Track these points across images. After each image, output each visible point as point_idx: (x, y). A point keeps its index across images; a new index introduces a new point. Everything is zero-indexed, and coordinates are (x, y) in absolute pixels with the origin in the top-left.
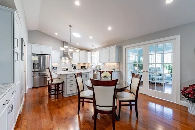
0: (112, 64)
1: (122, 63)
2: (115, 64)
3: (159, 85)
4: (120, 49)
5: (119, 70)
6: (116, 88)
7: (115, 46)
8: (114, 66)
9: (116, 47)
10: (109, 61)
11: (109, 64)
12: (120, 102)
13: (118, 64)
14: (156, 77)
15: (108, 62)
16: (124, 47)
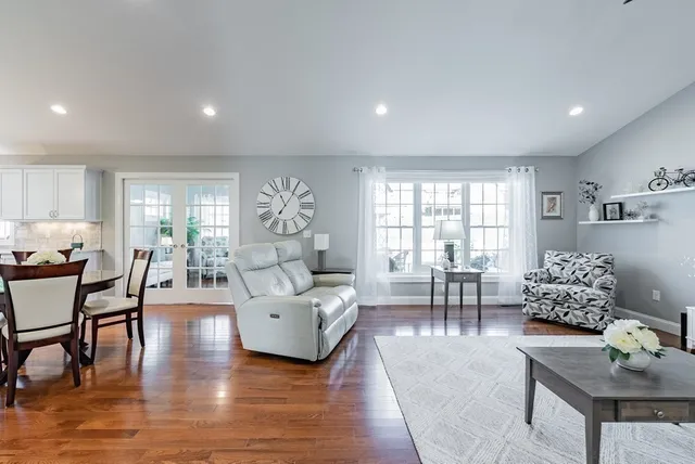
0: (69, 227)
1: (112, 226)
2: (83, 226)
3: (222, 279)
4: (102, 179)
5: (99, 249)
6: (83, 283)
7: (85, 167)
8: (78, 233)
9: (88, 170)
10: (54, 217)
11: (54, 226)
12: (96, 318)
13: (92, 229)
14: (216, 261)
15: (50, 221)
16: (119, 176)
